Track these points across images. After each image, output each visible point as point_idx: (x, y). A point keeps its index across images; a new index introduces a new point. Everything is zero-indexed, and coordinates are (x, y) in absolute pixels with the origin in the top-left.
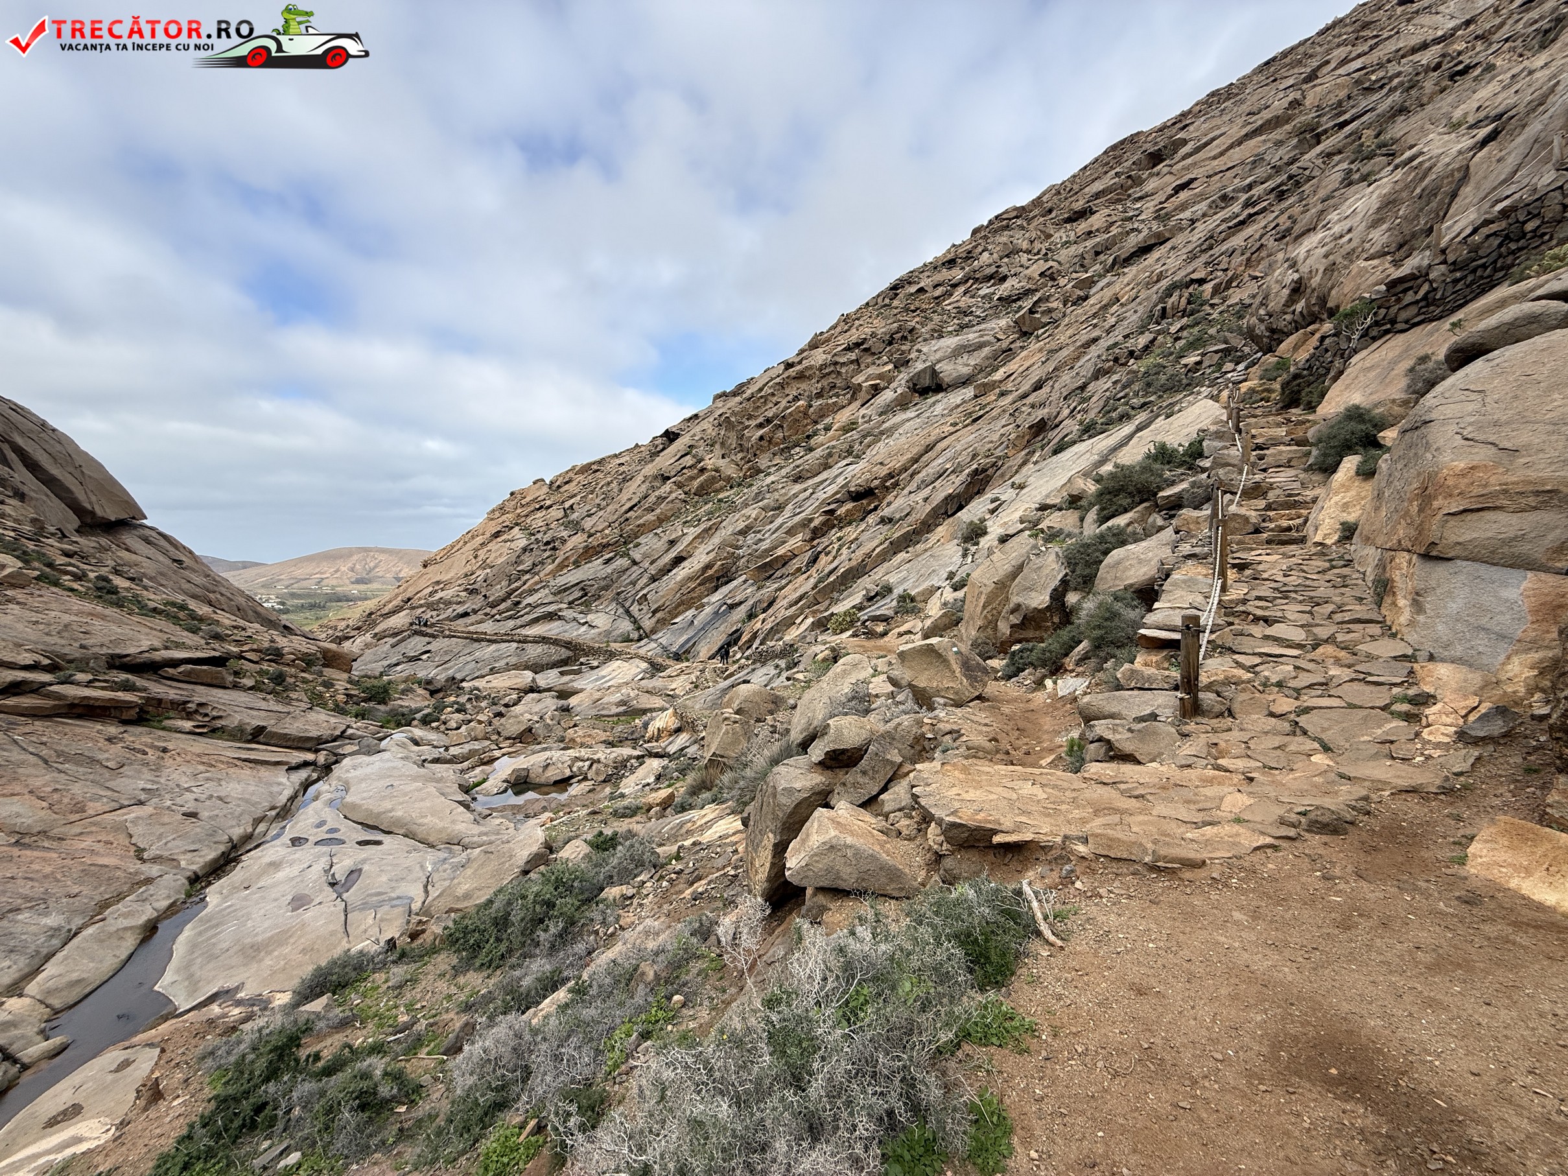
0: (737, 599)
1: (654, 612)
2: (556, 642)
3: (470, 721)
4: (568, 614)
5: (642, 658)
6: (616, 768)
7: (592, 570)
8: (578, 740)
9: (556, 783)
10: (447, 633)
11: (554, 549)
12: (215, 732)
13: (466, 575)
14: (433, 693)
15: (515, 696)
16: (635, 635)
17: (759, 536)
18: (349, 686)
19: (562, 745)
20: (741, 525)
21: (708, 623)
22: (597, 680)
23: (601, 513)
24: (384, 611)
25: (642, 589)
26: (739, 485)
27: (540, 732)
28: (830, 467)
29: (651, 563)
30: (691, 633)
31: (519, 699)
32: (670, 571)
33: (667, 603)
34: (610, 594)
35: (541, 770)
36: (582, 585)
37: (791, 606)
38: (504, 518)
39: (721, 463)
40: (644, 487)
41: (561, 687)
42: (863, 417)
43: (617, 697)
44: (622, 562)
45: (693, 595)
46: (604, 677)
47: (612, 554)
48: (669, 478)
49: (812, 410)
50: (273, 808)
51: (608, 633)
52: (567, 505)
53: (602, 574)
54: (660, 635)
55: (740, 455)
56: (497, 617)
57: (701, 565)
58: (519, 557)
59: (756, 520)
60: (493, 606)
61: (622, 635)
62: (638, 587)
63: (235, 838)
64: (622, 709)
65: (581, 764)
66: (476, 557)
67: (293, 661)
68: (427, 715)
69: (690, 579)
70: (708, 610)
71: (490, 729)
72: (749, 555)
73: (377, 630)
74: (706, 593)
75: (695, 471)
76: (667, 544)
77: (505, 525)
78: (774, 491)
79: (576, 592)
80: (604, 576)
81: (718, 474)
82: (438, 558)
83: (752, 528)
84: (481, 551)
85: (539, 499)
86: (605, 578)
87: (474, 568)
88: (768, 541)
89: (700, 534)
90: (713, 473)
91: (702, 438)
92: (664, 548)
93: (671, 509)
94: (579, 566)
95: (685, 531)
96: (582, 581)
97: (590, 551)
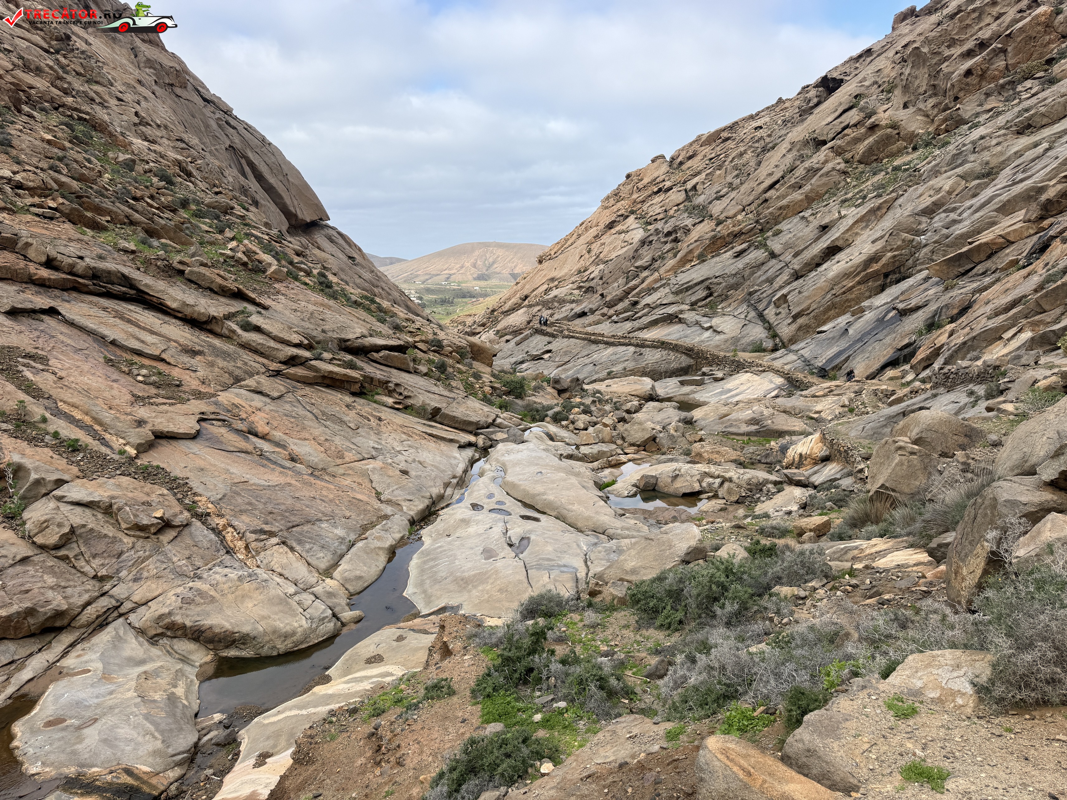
0: (913, 303)
1: (795, 317)
2: (675, 348)
3: (596, 424)
4: (690, 316)
5: (777, 372)
6: (750, 490)
7: (720, 266)
8: (705, 455)
9: (685, 495)
10: (566, 333)
11: (676, 240)
12: (407, 409)
13: (580, 272)
14: (561, 392)
15: (636, 403)
17: (953, 216)
18: (493, 380)
19: (689, 459)
20: (926, 201)
21: (868, 333)
22: (722, 393)
23: (733, 194)
24: (505, 308)
25: (781, 288)
26: (927, 144)
27: (664, 442)
29: (796, 255)
30: (843, 344)
31: (640, 407)
32: (818, 265)
33: (814, 306)
34: (740, 294)
35: (669, 480)
36: (707, 283)
37: (997, 315)
38: (619, 205)
39: (902, 115)
40: (790, 156)
41: (682, 398)
43: (748, 414)
44: (756, 255)
45: (850, 296)
46: (730, 390)
47: (744, 246)
48: (824, 143)
50: (454, 477)
51: (735, 340)
52: (689, 185)
53: (732, 269)
54: (802, 345)
55: (932, 102)
56: (614, 318)
57: (863, 257)
58: (636, 251)
59: (949, 193)
60: (610, 305)
61: (753, 343)
62: (776, 285)
63: (434, 496)
64: (753, 428)
65: (711, 480)
66: (589, 252)
67: (451, 353)
68: (557, 413)
69: (846, 275)
70: (869, 316)
71: (615, 433)
72: (935, 242)
73: (499, 327)
74: (867, 294)
75: (863, 130)
76: (817, 231)
77: (619, 213)
78: (982, 150)
79: (700, 292)
80: (733, 272)
81: (896, 131)
82: (553, 253)
83: (943, 204)
84: (595, 245)
85: (658, 180)
86: (735, 275)
87: (588, 264)
88: (967, 223)
89: (864, 216)
90: (889, 130)
91: (875, 83)
92: (812, 236)
93: (824, 184)
94: (704, 261)
95: (843, 213)
96: (707, 279)
97: (719, 242)
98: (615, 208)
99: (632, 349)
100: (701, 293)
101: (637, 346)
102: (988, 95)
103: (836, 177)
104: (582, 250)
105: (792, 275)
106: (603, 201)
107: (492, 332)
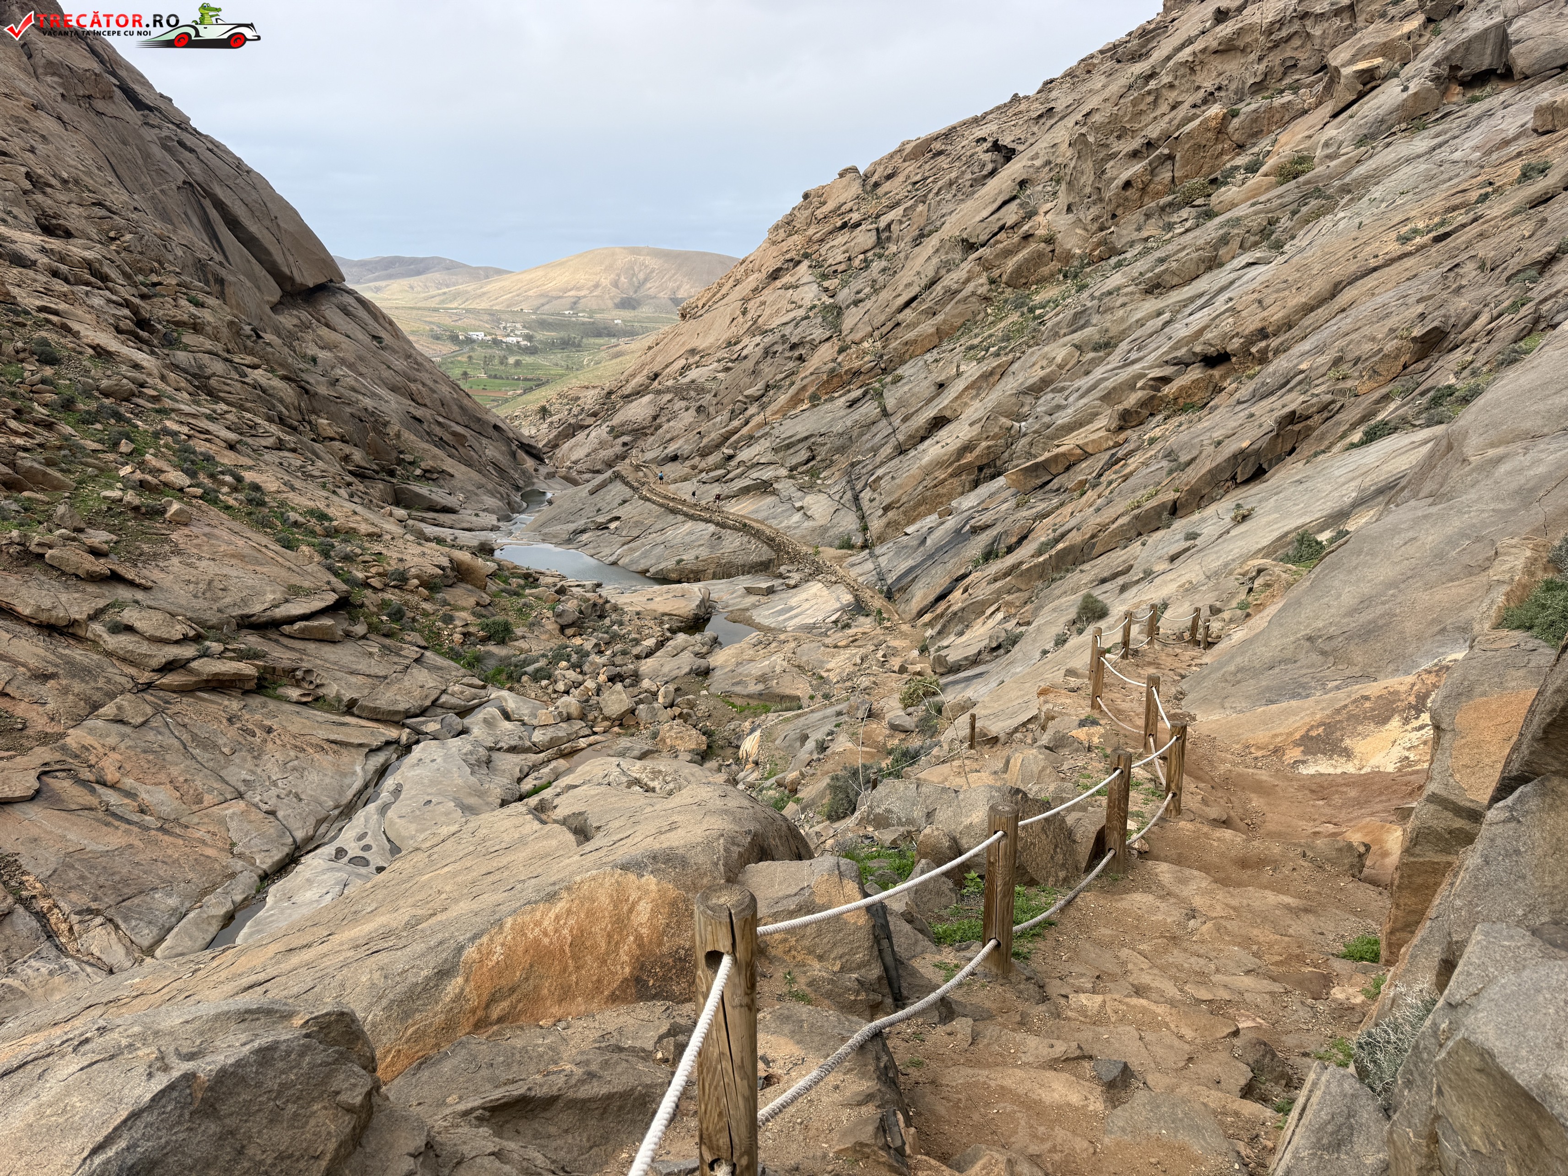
0: (987, 518)
1: (886, 509)
2: (758, 534)
4: (785, 487)
5: (850, 584)
7: (830, 417)
8: (669, 741)
10: (644, 491)
11: (801, 358)
12: (317, 701)
13: (729, 344)
14: (565, 627)
16: (858, 540)
18: (468, 622)
20: (1037, 374)
21: (941, 549)
22: (779, 613)
23: (871, 302)
24: (628, 390)
25: (881, 464)
26: (1076, 276)
27: (643, 715)
28: (1221, 265)
29: (904, 420)
30: (917, 557)
31: (660, 645)
32: (923, 439)
33: (904, 499)
34: (842, 462)
36: (810, 442)
38: (790, 241)
39: (1063, 223)
41: (737, 616)
42: (1326, 145)
43: (763, 666)
44: (869, 409)
45: (941, 490)
46: (789, 610)
47: (861, 391)
48: (975, 248)
49: (1236, 122)
50: (336, 807)
51: (823, 530)
52: (883, 222)
53: (839, 428)
54: (884, 549)
55: (1094, 211)
56: (704, 475)
57: (960, 442)
58: (758, 362)
59: (1061, 367)
60: (704, 453)
61: (841, 535)
62: (878, 459)
64: (759, 687)
66: (744, 313)
67: (417, 586)
68: (537, 671)
69: (940, 464)
70: (951, 523)
71: (593, 701)
72: (1035, 432)
73: (616, 420)
74: (960, 489)
75: (1016, 239)
76: (933, 388)
77: (788, 257)
78: (1105, 312)
79: (804, 452)
80: (840, 431)
81: (1050, 248)
82: (700, 305)
83: (1052, 382)
84: (752, 302)
85: (843, 209)
86: (842, 434)
87: (741, 332)
88: (1070, 411)
89: (974, 382)
90: (1043, 245)
91: (1048, 162)
92: (927, 394)
93: (961, 314)
94: (815, 406)
95: (963, 368)
96: (811, 436)
97: (835, 380)
98: (784, 246)
99: (712, 528)
100: (804, 455)
101: (717, 524)
102: (1148, 216)
103: (974, 305)
104: (734, 310)
105: (896, 448)
106: (770, 231)
107: (605, 428)
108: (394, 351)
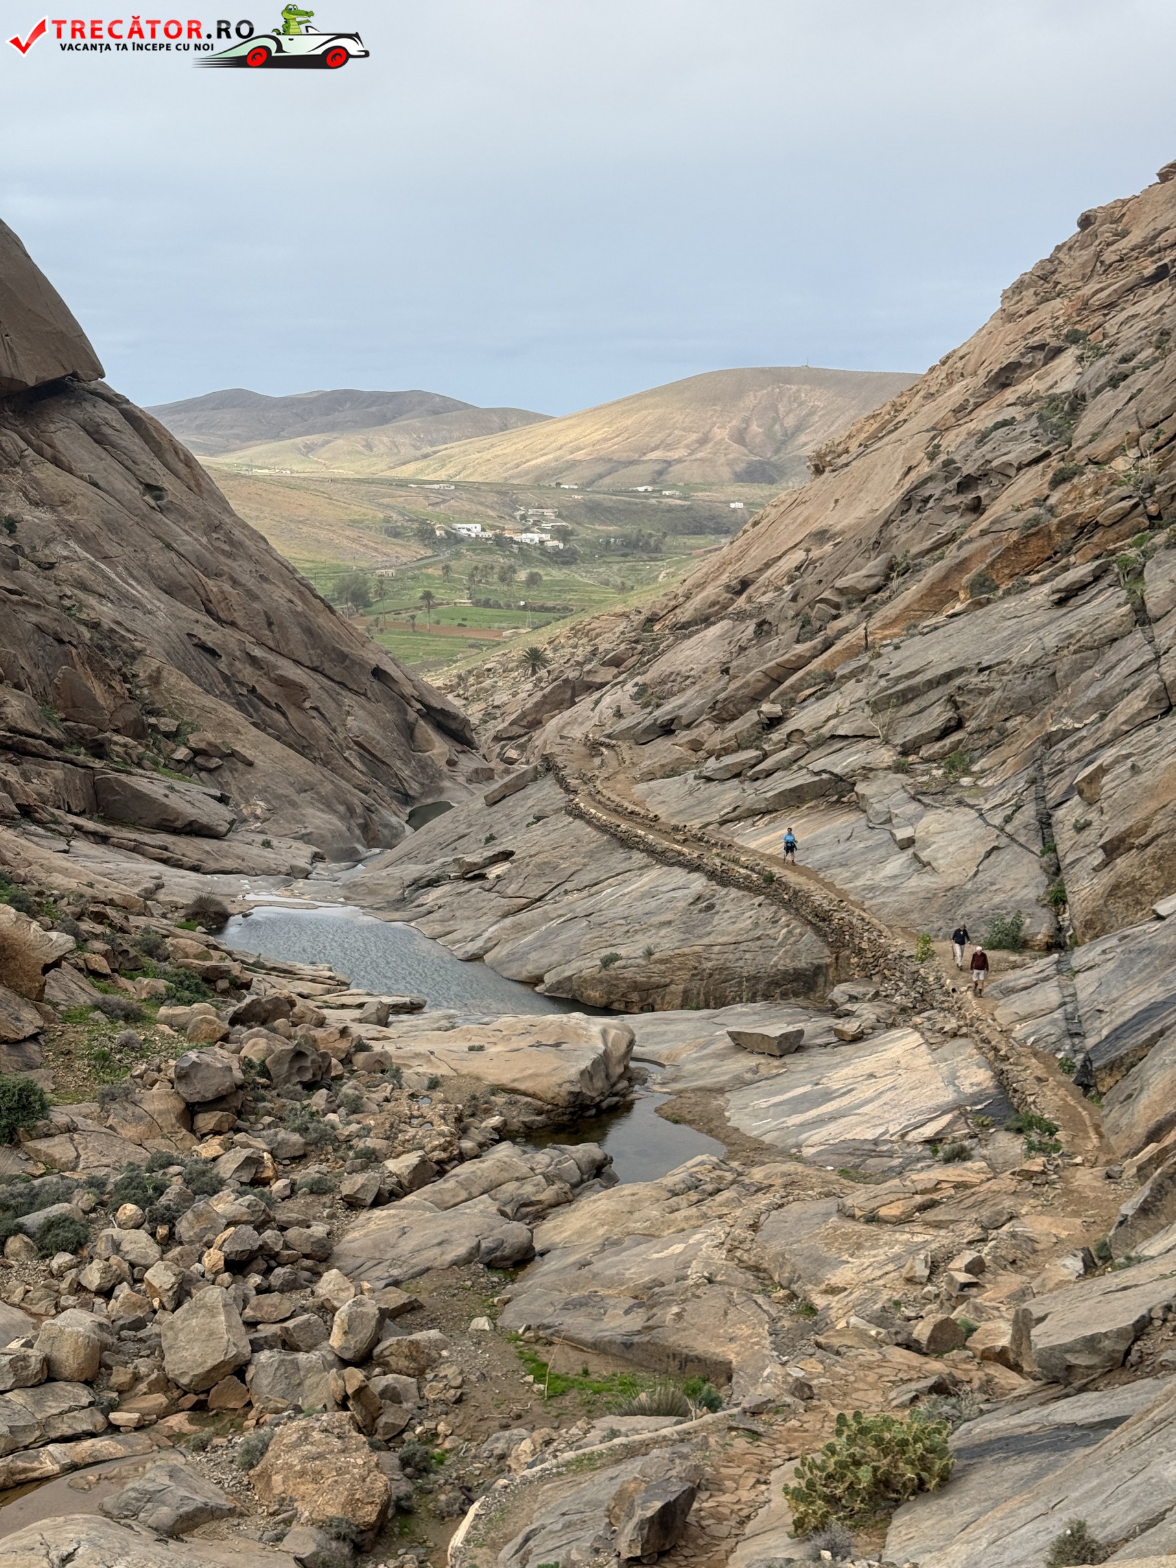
1: (1113, 851)
2: (797, 901)
4: (884, 791)
22: (800, 1103)
34: (1027, 734)
36: (956, 685)
44: (1106, 608)
47: (1090, 568)
53: (1026, 651)
54: (1095, 952)
56: (712, 762)
58: (886, 523)
60: (725, 715)
61: (997, 914)
62: (1108, 726)
77: (1034, 340)
79: (937, 709)
80: (1029, 660)
82: (853, 447)
86: (1030, 668)
94: (979, 605)
96: (960, 671)
97: (1034, 543)
98: (1031, 321)
99: (698, 883)
100: (938, 716)
101: (712, 875)
105: (1155, 699)
106: (1005, 297)
107: (630, 689)
108: (185, 516)
